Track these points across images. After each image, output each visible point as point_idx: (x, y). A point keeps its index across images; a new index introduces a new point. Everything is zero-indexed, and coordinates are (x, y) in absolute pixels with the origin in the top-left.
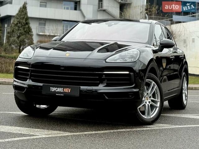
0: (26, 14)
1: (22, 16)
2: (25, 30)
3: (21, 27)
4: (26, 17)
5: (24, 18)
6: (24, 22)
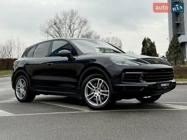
1: (174, 42)
2: (177, 50)
3: (174, 49)
6: (176, 45)
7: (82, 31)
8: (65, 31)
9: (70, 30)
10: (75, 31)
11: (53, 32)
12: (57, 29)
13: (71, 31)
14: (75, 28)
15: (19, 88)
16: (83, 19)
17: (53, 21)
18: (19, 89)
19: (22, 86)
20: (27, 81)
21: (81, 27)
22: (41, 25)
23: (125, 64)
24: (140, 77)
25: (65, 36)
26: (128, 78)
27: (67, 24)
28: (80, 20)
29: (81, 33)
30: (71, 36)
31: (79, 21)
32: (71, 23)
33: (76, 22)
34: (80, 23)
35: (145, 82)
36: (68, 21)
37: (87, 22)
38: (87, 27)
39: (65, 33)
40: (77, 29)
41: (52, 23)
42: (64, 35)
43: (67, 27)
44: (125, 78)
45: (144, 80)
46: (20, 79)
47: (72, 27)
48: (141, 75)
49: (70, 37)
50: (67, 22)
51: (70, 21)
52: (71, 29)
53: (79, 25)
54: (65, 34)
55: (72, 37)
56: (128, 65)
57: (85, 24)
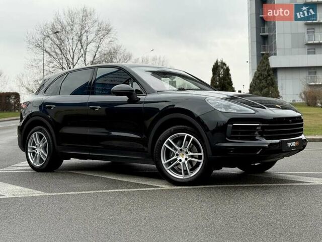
0: (268, 65)
2: (268, 82)
3: (263, 79)
4: (267, 68)
5: (265, 69)
6: (266, 73)
7: (101, 46)
8: (71, 44)
9: (81, 43)
10: (89, 46)
11: (50, 46)
12: (58, 42)
13: (82, 46)
14: (90, 39)
15: (34, 147)
16: (104, 25)
17: (50, 27)
18: (34, 149)
19: (39, 145)
20: (49, 136)
21: (101, 39)
22: (28, 33)
23: (230, 110)
24: (255, 132)
25: (72, 54)
26: (237, 133)
27: (74, 33)
28: (98, 25)
29: (99, 50)
30: (82, 55)
31: (96, 28)
32: (83, 31)
33: (91, 30)
34: (99, 31)
35: (264, 140)
36: (77, 28)
37: (110, 30)
38: (111, 38)
39: (72, 49)
40: (93, 41)
41: (49, 30)
42: (69, 51)
43: (76, 38)
44: (233, 133)
45: (262, 136)
46: (36, 133)
47: (84, 38)
48: (258, 128)
49: (80, 55)
50: (74, 28)
51: (80, 27)
52: (83, 41)
53: (97, 34)
54: (71, 51)
55: (84, 55)
56: (236, 112)
57: (107, 33)
